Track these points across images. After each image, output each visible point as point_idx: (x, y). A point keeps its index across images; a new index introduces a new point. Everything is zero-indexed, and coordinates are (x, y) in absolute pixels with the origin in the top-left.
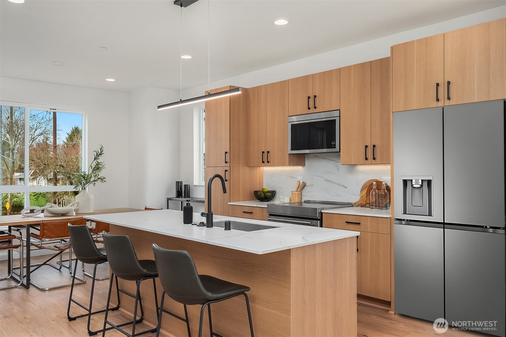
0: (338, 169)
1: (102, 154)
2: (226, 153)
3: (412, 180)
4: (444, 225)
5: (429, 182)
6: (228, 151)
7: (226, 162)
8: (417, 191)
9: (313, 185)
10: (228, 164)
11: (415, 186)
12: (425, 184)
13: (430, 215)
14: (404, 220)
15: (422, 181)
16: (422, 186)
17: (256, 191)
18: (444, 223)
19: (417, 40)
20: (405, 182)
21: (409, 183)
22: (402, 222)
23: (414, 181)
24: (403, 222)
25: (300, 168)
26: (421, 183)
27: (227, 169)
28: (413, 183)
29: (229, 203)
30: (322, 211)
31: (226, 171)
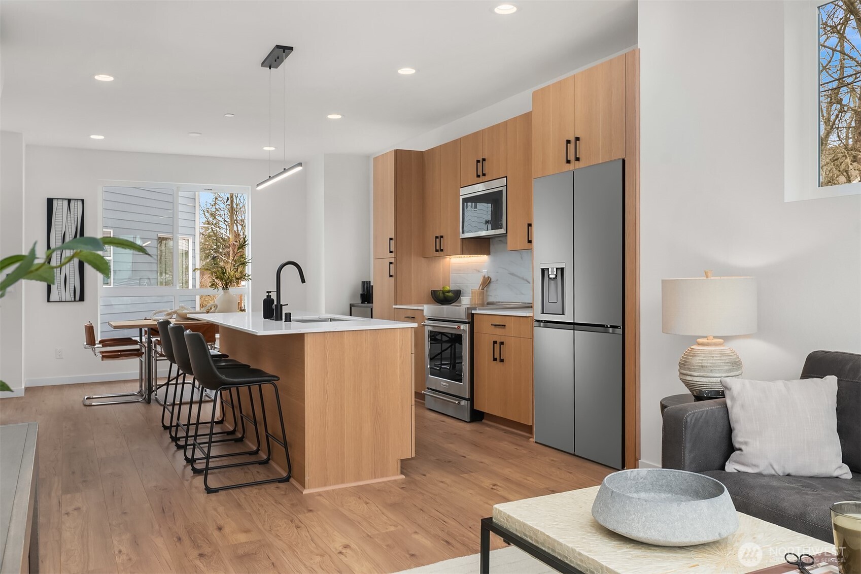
0: (522, 258)
1: (245, 245)
2: (391, 239)
3: (548, 269)
4: (574, 326)
5: (562, 269)
6: (393, 237)
7: (391, 252)
8: (552, 282)
9: (497, 280)
10: (393, 255)
11: (551, 276)
12: (559, 272)
13: (563, 314)
14: (542, 321)
15: (557, 269)
16: (556, 276)
17: (434, 291)
18: (574, 324)
19: (552, 84)
20: (543, 270)
21: (546, 272)
22: (540, 325)
23: (550, 270)
24: (542, 324)
25: (484, 258)
26: (555, 273)
27: (393, 260)
28: (550, 273)
29: (394, 306)
30: (473, 312)
31: (391, 263)
